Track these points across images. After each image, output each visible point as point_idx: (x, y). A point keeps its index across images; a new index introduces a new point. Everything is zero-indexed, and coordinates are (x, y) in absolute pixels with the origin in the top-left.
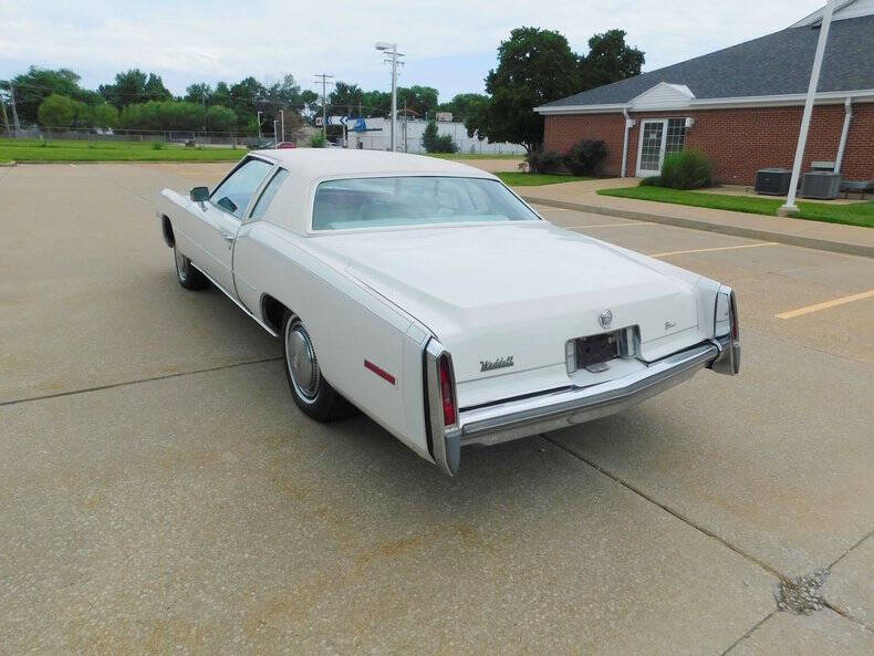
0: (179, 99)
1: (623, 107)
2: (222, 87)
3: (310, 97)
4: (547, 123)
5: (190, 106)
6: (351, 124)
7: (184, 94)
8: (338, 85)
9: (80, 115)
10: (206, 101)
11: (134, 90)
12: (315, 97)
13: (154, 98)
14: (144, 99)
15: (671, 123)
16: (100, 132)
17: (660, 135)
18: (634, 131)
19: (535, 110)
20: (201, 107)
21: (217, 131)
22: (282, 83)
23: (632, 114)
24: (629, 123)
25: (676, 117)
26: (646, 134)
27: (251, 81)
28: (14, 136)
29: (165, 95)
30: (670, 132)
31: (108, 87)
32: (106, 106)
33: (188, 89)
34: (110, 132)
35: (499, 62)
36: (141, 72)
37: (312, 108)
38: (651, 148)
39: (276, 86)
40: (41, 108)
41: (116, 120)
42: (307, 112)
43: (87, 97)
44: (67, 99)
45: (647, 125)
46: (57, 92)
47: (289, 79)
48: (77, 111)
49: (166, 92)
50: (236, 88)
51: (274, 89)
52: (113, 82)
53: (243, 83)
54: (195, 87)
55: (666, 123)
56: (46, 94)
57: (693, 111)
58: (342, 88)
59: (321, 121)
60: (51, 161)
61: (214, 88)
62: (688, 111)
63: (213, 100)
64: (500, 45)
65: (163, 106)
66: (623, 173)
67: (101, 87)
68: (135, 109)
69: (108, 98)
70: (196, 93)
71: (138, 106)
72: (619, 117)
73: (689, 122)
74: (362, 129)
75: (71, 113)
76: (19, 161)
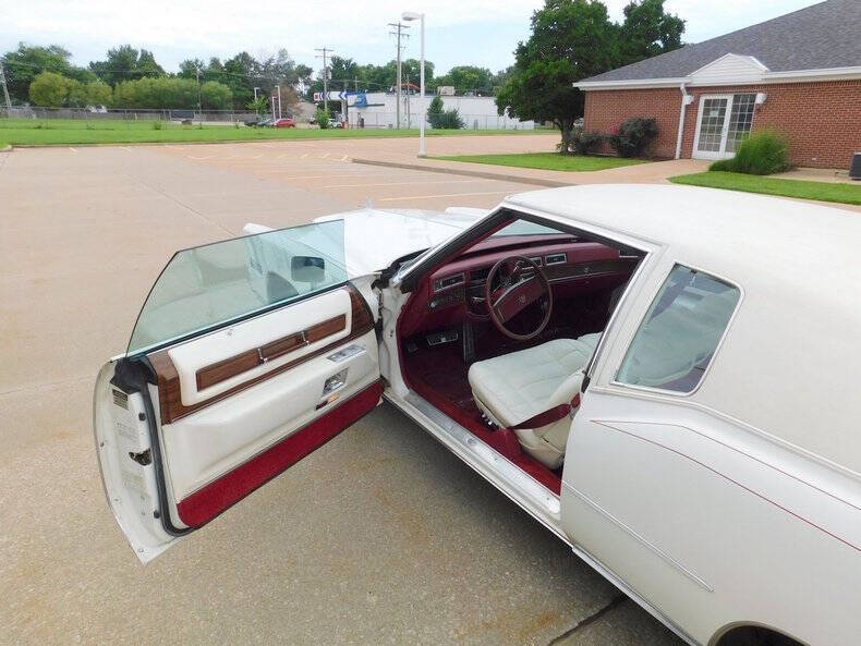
0: (172, 76)
1: (681, 82)
2: (215, 62)
3: (305, 72)
4: (588, 100)
5: (184, 83)
6: (352, 99)
7: (177, 70)
8: (333, 59)
9: (74, 93)
10: (201, 78)
11: (125, 67)
12: (309, 71)
13: (148, 75)
14: (138, 76)
15: (736, 99)
16: (94, 110)
17: (723, 112)
18: (692, 108)
19: (575, 85)
20: (194, 83)
21: (212, 108)
22: (276, 57)
23: (690, 90)
24: (687, 100)
25: (743, 92)
26: (706, 112)
27: (244, 56)
28: (6, 116)
29: (157, 72)
30: (735, 108)
31: (99, 64)
32: (98, 84)
33: (181, 66)
34: (104, 110)
35: (532, 33)
36: (133, 48)
37: (306, 83)
38: (712, 127)
39: (270, 61)
40: (33, 86)
41: (110, 98)
42: (302, 88)
43: (78, 75)
44: (59, 76)
45: (708, 103)
46: (48, 70)
47: (283, 53)
48: (69, 88)
49: (159, 68)
50: (231, 65)
51: (268, 64)
52: (104, 58)
53: (237, 58)
54: (188, 63)
55: (730, 99)
56: (37, 72)
57: (765, 86)
58: (337, 62)
59: (318, 96)
60: (49, 144)
61: (207, 64)
62: (759, 86)
63: (207, 76)
64: (532, 15)
65: (157, 82)
66: (678, 154)
67: (92, 64)
68: (128, 87)
69: (99, 74)
70: (189, 70)
71: (131, 83)
72: (675, 92)
73: (760, 98)
74: (363, 104)
75: (64, 91)
76: (15, 145)
